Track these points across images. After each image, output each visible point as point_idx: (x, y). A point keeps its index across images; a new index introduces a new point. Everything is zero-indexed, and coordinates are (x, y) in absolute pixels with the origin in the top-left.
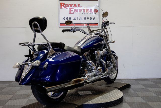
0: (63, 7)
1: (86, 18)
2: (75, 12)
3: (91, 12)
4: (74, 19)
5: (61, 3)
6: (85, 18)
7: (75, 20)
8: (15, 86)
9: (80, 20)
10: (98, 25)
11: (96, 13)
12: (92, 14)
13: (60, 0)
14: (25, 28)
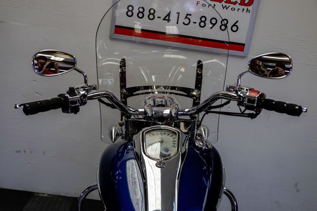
1: (208, 22)
3: (229, 1)
4: (164, 19)
6: (203, 21)
7: (169, 20)
9: (184, 23)
10: (242, 50)
11: (245, 8)
12: (230, 8)
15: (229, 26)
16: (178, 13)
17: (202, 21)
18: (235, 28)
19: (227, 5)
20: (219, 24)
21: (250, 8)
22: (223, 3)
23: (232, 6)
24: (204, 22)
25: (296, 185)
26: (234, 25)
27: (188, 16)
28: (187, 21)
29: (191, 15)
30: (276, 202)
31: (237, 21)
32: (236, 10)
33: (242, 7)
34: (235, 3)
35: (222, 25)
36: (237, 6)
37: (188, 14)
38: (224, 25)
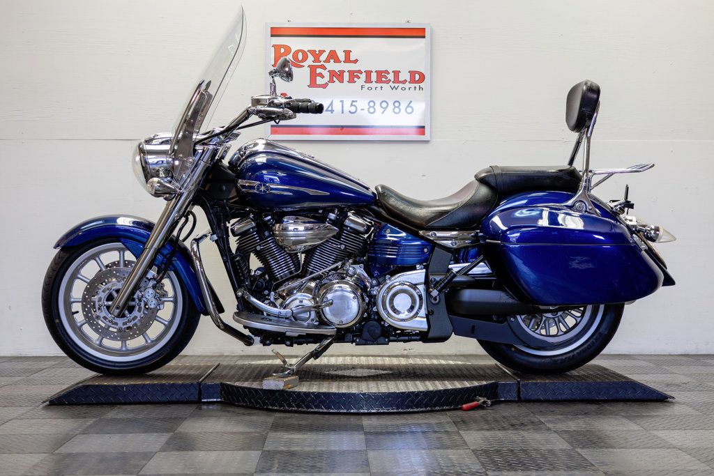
1: (377, 106)
4: (326, 110)
5: (277, 47)
7: (332, 111)
9: (350, 112)
10: (423, 133)
11: (417, 85)
12: (400, 88)
13: (272, 36)
14: (129, 142)
15: (403, 107)
16: (342, 101)
17: (370, 107)
18: (409, 110)
19: (396, 85)
20: (391, 107)
21: (422, 85)
22: (391, 84)
23: (401, 85)
24: (373, 107)
26: (408, 106)
27: (354, 103)
29: (356, 101)
31: (411, 102)
32: (407, 89)
33: (413, 85)
35: (395, 107)
36: (407, 85)
37: (353, 101)
38: (397, 107)
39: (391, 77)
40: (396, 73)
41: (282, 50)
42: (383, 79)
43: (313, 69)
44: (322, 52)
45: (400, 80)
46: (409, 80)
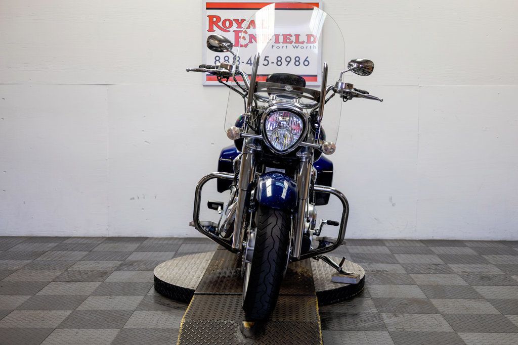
0: (215, 28)
1: (283, 60)
2: (251, 42)
3: (297, 41)
4: (247, 63)
5: (211, 17)
7: (250, 64)
8: (72, 250)
9: (264, 64)
10: (316, 80)
11: (312, 45)
12: (299, 47)
13: (207, 9)
14: (106, 86)
15: (302, 61)
17: (278, 61)
18: (306, 63)
19: (297, 45)
20: (293, 61)
21: (316, 45)
22: (293, 44)
23: (301, 45)
24: (280, 61)
25: (391, 199)
26: (305, 60)
27: (266, 58)
28: (266, 63)
29: (268, 57)
30: (375, 219)
31: (307, 57)
32: (305, 47)
33: (309, 45)
34: (303, 43)
36: (305, 45)
37: (266, 57)
38: (297, 61)
39: (293, 39)
40: (297, 36)
41: (215, 19)
42: (288, 41)
43: (237, 33)
44: (243, 21)
45: (300, 41)
46: (306, 41)
